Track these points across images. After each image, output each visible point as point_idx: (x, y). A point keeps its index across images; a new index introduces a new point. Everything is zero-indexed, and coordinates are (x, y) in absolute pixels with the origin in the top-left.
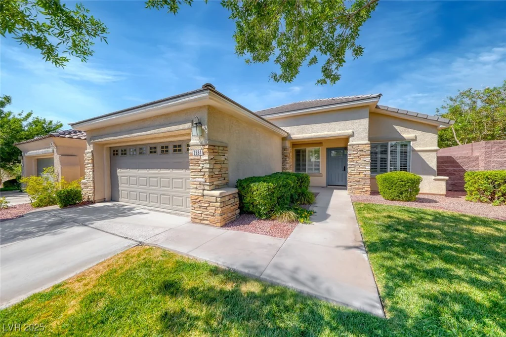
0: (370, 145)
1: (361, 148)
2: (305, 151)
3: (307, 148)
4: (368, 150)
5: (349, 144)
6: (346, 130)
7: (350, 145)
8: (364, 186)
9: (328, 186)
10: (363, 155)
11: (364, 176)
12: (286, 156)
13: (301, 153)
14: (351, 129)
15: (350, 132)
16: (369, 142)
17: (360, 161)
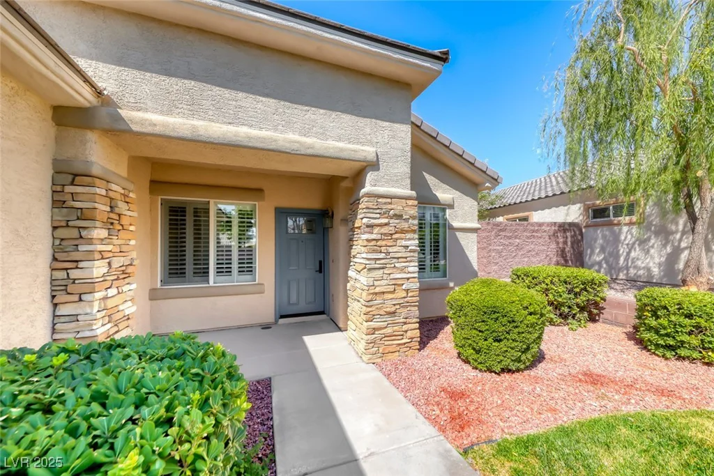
0: (416, 202)
1: (397, 207)
2: (201, 213)
3: (212, 201)
4: (413, 218)
5: (363, 191)
6: (357, 143)
7: (369, 195)
8: (405, 328)
9: (282, 321)
10: (403, 231)
11: (404, 294)
12: (83, 215)
13: (189, 219)
14: (370, 143)
15: (367, 151)
16: (414, 193)
17: (395, 249)
